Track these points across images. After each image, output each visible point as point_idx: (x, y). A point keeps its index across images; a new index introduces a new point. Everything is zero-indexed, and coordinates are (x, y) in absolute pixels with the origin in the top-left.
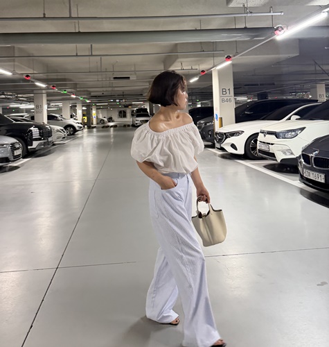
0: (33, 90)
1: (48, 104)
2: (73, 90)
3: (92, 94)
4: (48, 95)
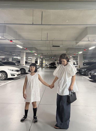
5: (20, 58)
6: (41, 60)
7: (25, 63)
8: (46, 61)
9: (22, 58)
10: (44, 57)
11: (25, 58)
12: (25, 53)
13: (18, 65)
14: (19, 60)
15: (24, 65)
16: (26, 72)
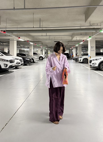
0: (29, 45)
1: (34, 49)
2: (41, 45)
3: (48, 46)
4: (34, 46)
6: (45, 51)
7: (34, 54)
8: (51, 52)
10: (49, 48)
11: (33, 50)
12: (32, 46)
15: (33, 56)
16: (34, 61)
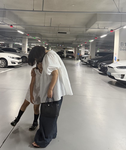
0: (22, 37)
5: (21, 45)
9: (24, 44)
10: (50, 44)
13: (19, 53)
14: (20, 47)
